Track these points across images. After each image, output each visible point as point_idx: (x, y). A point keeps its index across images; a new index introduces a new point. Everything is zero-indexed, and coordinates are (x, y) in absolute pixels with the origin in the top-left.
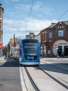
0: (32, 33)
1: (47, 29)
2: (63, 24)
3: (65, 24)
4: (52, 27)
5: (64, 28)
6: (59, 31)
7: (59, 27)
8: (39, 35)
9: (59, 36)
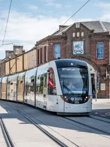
0: (19, 47)
1: (49, 39)
2: (82, 28)
3: (87, 28)
4: (60, 33)
5: (84, 37)
6: (75, 44)
7: (74, 35)
8: (32, 50)
9: (74, 53)
